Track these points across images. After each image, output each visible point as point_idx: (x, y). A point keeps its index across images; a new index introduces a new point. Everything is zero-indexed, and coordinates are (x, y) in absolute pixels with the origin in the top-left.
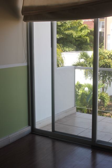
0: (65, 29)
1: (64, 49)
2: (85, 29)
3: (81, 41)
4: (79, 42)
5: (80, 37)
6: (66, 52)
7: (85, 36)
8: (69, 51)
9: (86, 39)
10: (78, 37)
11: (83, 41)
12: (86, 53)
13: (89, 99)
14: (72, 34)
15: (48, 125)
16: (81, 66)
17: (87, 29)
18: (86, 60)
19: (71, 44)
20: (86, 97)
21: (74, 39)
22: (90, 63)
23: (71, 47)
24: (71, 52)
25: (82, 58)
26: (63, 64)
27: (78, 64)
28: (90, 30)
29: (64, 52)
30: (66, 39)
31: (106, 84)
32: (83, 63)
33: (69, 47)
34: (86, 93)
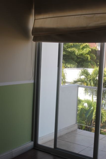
0: (67, 46)
1: (66, 65)
2: (86, 47)
3: (82, 59)
4: (80, 59)
5: (82, 55)
6: (67, 68)
7: (86, 54)
8: (71, 67)
9: (87, 57)
10: (80, 55)
11: (85, 59)
12: (87, 71)
13: (88, 114)
14: (74, 52)
15: (50, 141)
16: (82, 82)
17: (89, 48)
18: (86, 77)
19: (73, 61)
20: (85, 112)
21: (76, 57)
22: (90, 80)
23: (72, 64)
24: (72, 68)
25: (82, 75)
26: (65, 80)
27: (79, 80)
28: (91, 49)
29: (66, 68)
30: (68, 56)
31: (105, 101)
32: (83, 80)
33: (70, 63)
34: (85, 108)
